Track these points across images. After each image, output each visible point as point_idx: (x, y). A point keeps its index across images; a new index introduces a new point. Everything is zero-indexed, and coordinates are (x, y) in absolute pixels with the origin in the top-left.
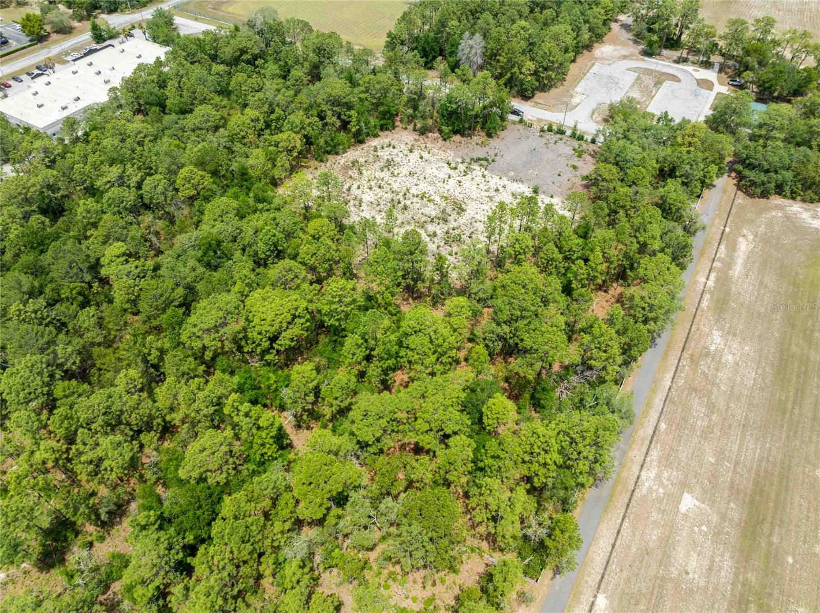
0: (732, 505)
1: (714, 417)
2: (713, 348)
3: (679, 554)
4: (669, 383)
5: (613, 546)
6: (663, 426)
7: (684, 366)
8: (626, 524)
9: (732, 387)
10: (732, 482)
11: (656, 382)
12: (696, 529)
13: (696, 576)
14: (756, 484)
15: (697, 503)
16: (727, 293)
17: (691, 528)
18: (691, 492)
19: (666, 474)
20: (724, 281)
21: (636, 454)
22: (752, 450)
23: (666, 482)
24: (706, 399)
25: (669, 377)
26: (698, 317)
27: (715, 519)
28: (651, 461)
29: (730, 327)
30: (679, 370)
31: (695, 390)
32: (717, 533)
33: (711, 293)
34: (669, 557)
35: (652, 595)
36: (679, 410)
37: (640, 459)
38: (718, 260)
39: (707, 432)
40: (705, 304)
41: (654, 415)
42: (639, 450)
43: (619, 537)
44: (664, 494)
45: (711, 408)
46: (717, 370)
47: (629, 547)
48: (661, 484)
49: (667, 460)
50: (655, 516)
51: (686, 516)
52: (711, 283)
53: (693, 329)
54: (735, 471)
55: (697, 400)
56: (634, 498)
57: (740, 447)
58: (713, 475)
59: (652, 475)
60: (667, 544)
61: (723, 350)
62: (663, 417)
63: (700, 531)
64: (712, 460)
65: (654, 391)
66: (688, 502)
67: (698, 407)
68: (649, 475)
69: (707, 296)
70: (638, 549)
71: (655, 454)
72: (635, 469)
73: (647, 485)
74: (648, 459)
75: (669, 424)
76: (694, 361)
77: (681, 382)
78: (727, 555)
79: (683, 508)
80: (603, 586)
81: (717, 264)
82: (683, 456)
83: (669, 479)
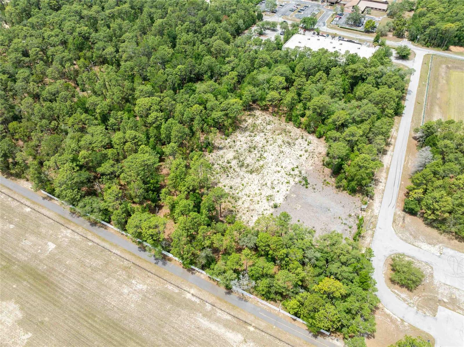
0: (45, 267)
1: (89, 270)
2: (133, 281)
3: (33, 238)
4: (114, 251)
5: (45, 216)
6: (90, 244)
7: (123, 262)
8: (52, 221)
9: (106, 286)
10: (55, 270)
11: (116, 246)
12: (40, 247)
13: (23, 243)
14: (52, 283)
15: (50, 250)
16: (178, 305)
17: (41, 245)
18: (56, 248)
19: (67, 240)
20: (190, 306)
21: (80, 230)
22: (69, 287)
23: (63, 239)
24: (100, 268)
25: (119, 253)
26: (158, 279)
27: (41, 257)
28: (74, 235)
29: (148, 298)
30: (121, 258)
31: (107, 264)
32: (36, 256)
33: (179, 294)
34: (33, 233)
35: (24, 226)
36: (97, 253)
37: (77, 231)
38: (213, 309)
39: (82, 264)
40: (170, 287)
41: (97, 240)
42: (81, 232)
43: (48, 218)
44: (58, 237)
45: (95, 270)
46: (118, 280)
47: (43, 221)
48: (63, 237)
49: (72, 242)
50: (51, 232)
51: (46, 244)
52: (188, 296)
53: (149, 274)
54: (60, 273)
55: (101, 263)
56: (61, 226)
57: (71, 280)
58: (60, 261)
59: (68, 234)
60: (38, 234)
61: (132, 288)
62: (95, 244)
63: (39, 249)
64: (67, 263)
65: (111, 244)
66: (51, 246)
67: (97, 263)
68: (68, 233)
69: (177, 290)
70: (41, 224)
71: (77, 237)
72: (73, 228)
73: (65, 231)
74: (76, 234)
75: (90, 247)
76: (126, 268)
77: (113, 258)
78: (26, 259)
79: (50, 243)
80: (33, 211)
81: (208, 307)
82: (73, 249)
83: (64, 240)
